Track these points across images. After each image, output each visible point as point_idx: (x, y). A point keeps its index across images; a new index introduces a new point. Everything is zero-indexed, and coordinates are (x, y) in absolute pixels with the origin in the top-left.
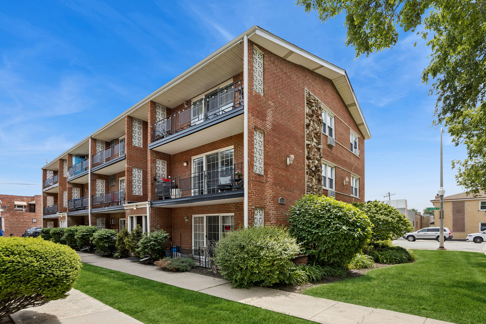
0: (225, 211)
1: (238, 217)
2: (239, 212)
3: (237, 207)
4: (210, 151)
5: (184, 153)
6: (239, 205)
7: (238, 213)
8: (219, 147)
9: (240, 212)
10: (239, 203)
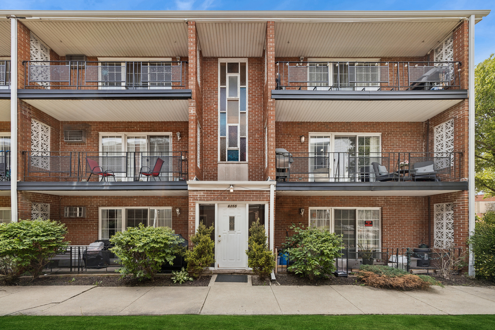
0: (369, 204)
1: (389, 212)
2: (389, 206)
3: (386, 200)
4: (343, 132)
5: (295, 124)
6: (390, 199)
7: (388, 208)
8: (360, 130)
9: (391, 206)
10: (390, 197)
